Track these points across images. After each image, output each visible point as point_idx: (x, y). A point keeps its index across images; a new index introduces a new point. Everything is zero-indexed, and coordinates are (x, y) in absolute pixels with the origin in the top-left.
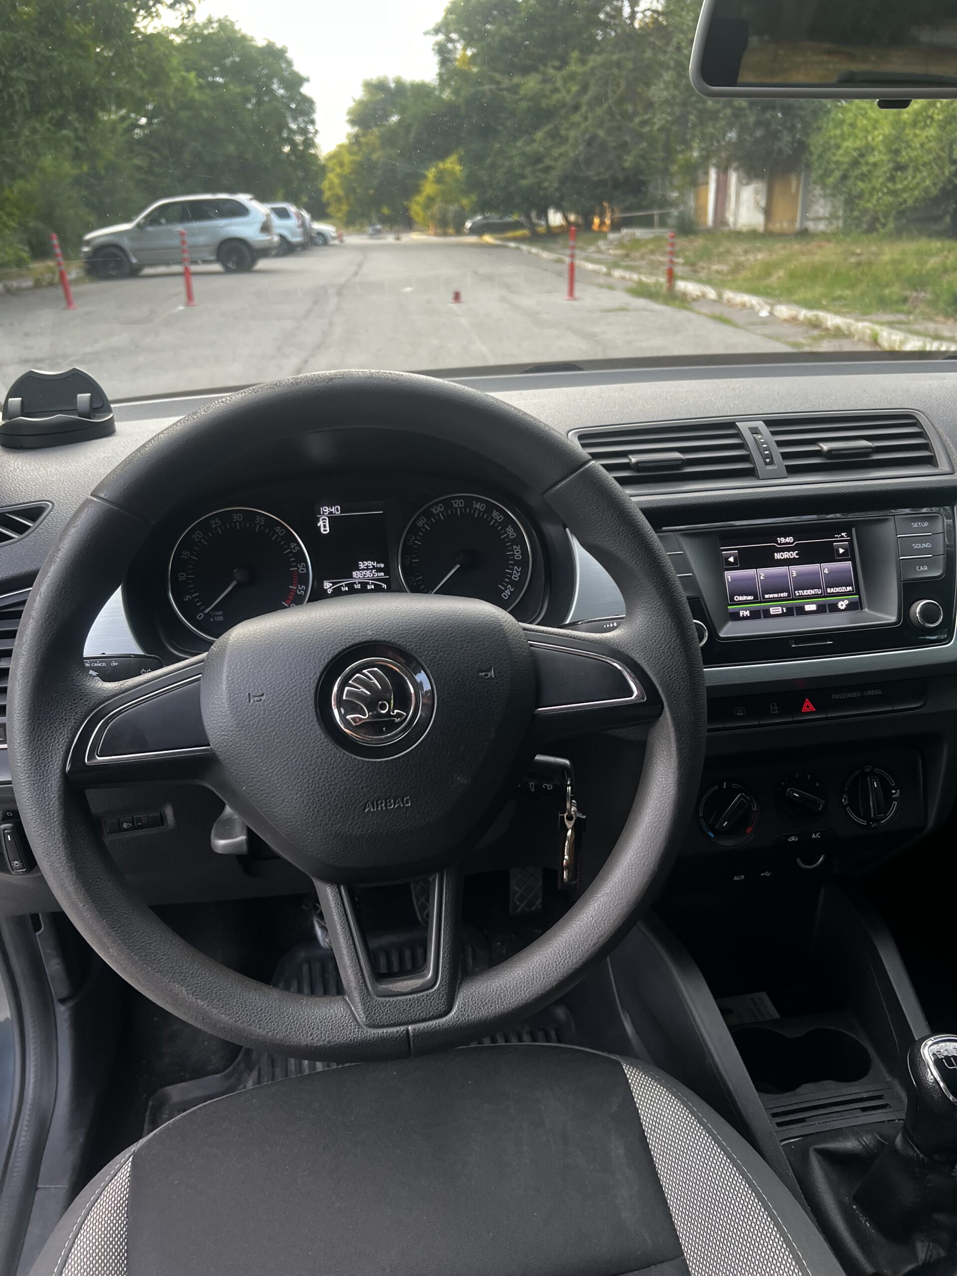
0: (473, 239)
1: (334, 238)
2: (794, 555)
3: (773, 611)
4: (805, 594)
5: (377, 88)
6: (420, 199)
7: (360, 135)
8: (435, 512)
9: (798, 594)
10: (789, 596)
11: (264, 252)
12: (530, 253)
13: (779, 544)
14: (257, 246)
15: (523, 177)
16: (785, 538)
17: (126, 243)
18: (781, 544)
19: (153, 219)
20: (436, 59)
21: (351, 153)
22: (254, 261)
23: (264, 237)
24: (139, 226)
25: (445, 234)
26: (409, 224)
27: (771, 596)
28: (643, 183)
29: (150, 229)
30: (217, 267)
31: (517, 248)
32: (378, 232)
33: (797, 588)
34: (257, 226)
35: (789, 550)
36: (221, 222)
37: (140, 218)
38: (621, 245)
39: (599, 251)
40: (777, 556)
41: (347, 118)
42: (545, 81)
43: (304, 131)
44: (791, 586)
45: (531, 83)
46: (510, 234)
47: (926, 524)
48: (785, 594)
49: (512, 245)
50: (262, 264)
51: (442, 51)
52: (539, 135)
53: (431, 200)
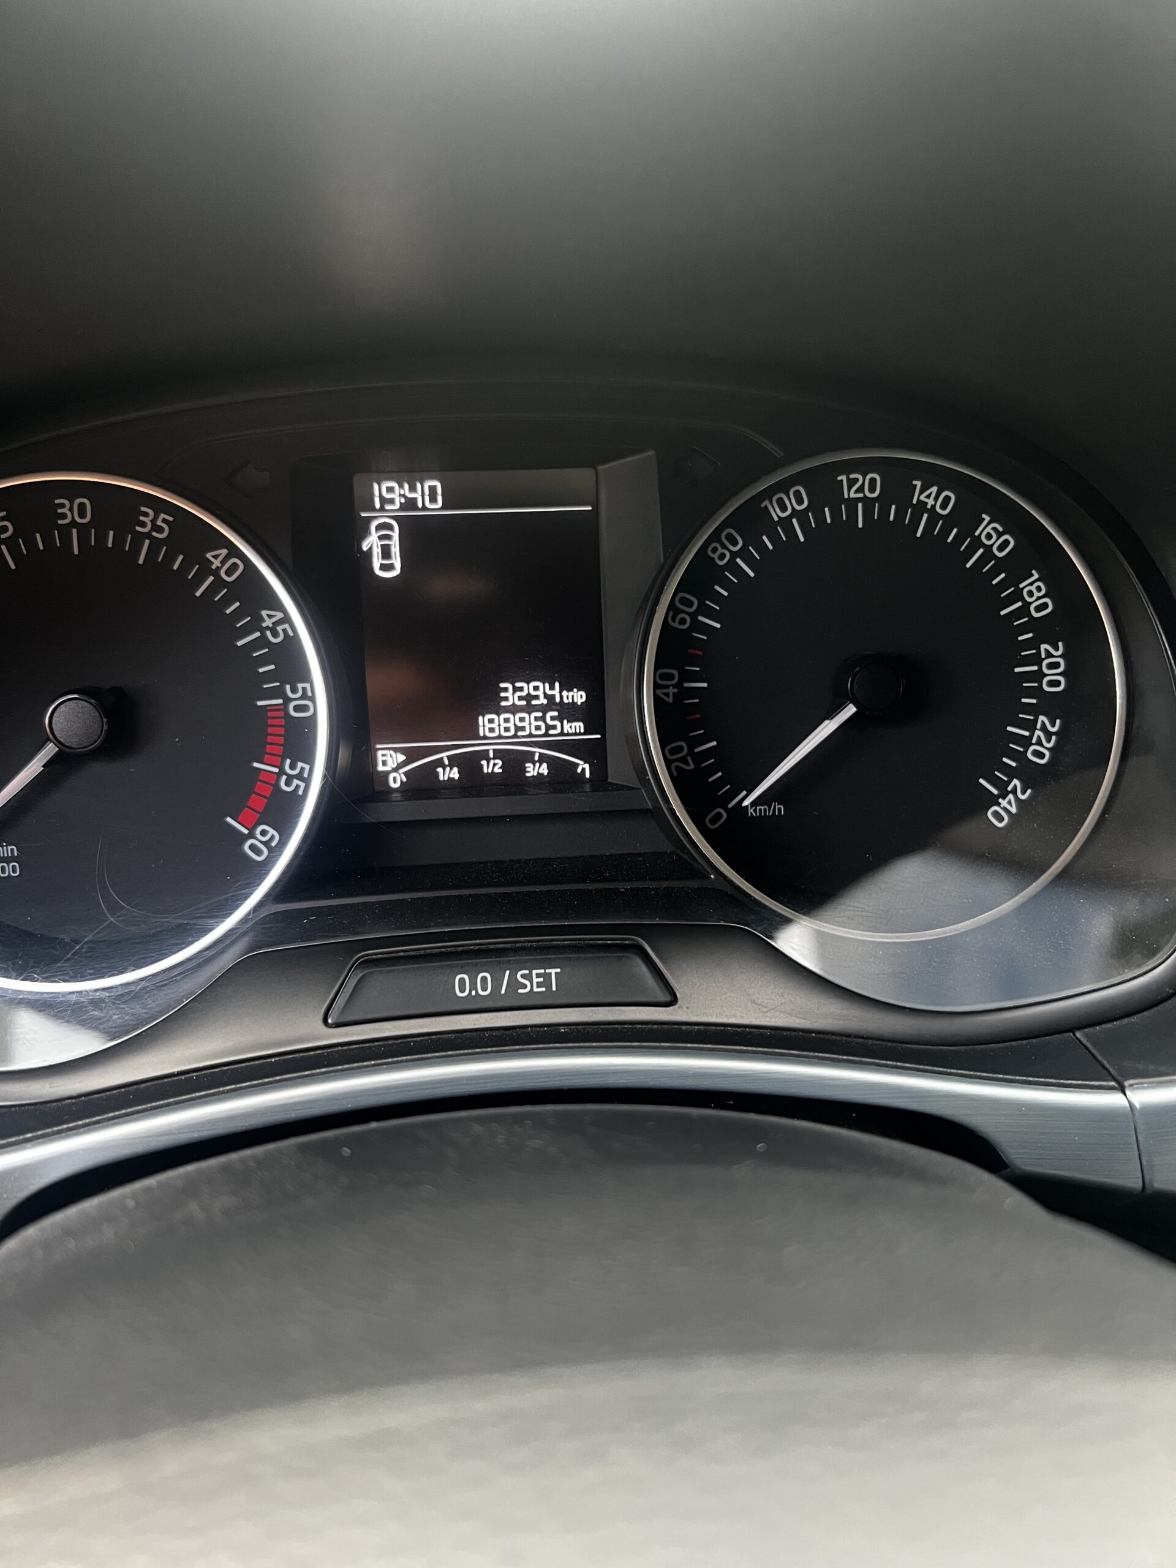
8: (776, 513)
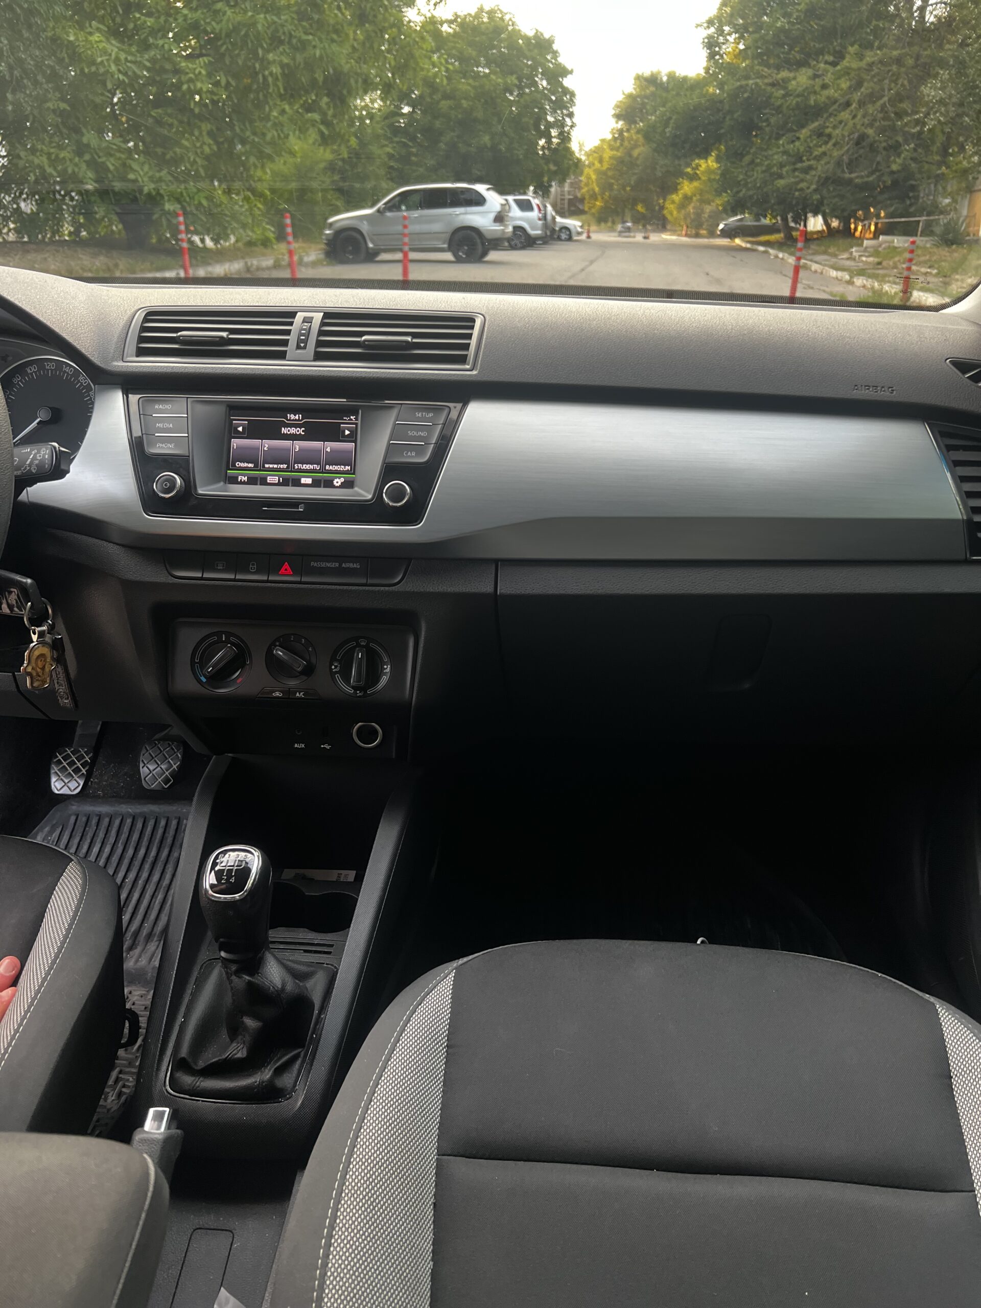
0: (725, 242)
1: (579, 234)
2: (301, 431)
3: (269, 479)
4: (304, 467)
5: (650, 82)
6: (676, 198)
7: (625, 129)
8: (29, 371)
9: (296, 467)
10: (288, 467)
11: (496, 243)
12: (777, 257)
13: (288, 420)
14: (488, 236)
15: (781, 177)
16: (295, 415)
17: (365, 227)
18: (290, 420)
19: (393, 206)
20: (704, 53)
21: (612, 148)
22: (485, 253)
23: (498, 227)
24: (378, 211)
25: (697, 235)
26: (662, 224)
27: (271, 466)
28: (913, 188)
29: (388, 214)
30: (449, 256)
31: (766, 252)
32: (629, 229)
33: (296, 462)
34: (492, 216)
35: (296, 426)
36: (459, 210)
37: (380, 204)
38: (876, 253)
39: (851, 258)
40: (284, 430)
41: (613, 112)
42: (815, 76)
43: (560, 125)
44: (292, 459)
45: (801, 79)
46: (763, 238)
47: (431, 415)
48: (285, 466)
49: (761, 248)
50: (493, 256)
51: (711, 44)
52: (804, 133)
53: (687, 199)
